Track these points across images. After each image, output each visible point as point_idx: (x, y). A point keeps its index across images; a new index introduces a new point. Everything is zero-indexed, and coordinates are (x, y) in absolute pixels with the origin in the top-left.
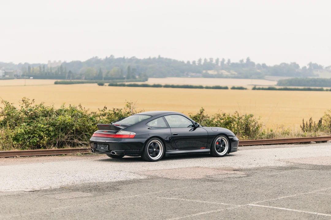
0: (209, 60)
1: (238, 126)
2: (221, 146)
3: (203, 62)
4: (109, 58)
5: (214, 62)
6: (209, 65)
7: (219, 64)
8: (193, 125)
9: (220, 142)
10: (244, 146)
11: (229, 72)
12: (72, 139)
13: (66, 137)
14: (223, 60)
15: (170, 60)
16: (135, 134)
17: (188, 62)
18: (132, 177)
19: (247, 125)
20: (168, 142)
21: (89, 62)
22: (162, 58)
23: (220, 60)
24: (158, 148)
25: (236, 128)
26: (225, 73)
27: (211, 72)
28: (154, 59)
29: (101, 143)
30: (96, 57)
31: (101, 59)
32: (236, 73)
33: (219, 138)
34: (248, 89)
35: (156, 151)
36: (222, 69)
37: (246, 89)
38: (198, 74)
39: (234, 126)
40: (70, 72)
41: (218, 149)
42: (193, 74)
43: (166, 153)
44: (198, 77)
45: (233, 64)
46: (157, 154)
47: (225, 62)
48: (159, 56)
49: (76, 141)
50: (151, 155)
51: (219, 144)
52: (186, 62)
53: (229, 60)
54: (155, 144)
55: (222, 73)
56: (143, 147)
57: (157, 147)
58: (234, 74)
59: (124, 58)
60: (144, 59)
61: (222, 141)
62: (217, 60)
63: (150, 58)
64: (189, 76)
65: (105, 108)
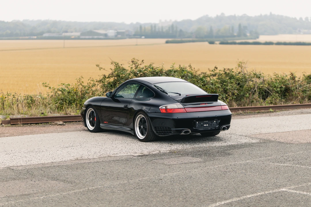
4: (220, 16)
15: (282, 16)
17: (301, 19)
18: (244, 141)
21: (199, 21)
22: (274, 15)
28: (266, 16)
30: (207, 15)
31: (211, 17)
40: (181, 31)
42: (306, 31)
48: (271, 13)
52: (298, 19)
59: (235, 15)
60: (255, 16)
63: (261, 15)
64: (302, 33)
65: (215, 68)
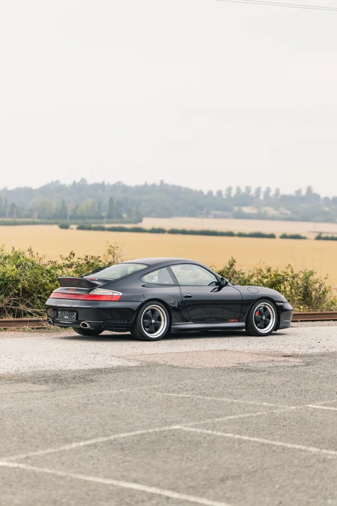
0: (243, 190)
1: (291, 289)
2: (264, 318)
3: (234, 192)
4: (79, 183)
5: (253, 192)
6: (245, 198)
7: (262, 197)
8: (216, 281)
9: (262, 311)
10: (301, 321)
11: (277, 209)
12: (15, 304)
13: (6, 301)
14: (268, 190)
15: (180, 188)
16: (121, 294)
17: (210, 193)
18: (116, 363)
19: (306, 288)
20: (177, 309)
21: (45, 190)
22: (167, 185)
23: (263, 190)
24: (159, 319)
25: (288, 293)
26: (271, 211)
27: (246, 210)
28: (154, 186)
29: (64, 309)
30: (57, 182)
31: (64, 185)
32: (289, 212)
33: (261, 305)
34: (309, 239)
35: (155, 324)
36: (267, 205)
37: (305, 238)
38: (226, 213)
39: (285, 288)
40: (13, 205)
41: (259, 322)
42: (218, 213)
43: (172, 327)
44: (226, 217)
45: (284, 197)
46: (157, 329)
47: (272, 193)
48: (162, 182)
49: (22, 307)
50: (147, 329)
51: (260, 314)
52: (206, 192)
53: (278, 191)
54: (153, 311)
55: (266, 212)
56: (134, 318)
57: (157, 316)
58: (286, 214)
59: (103, 183)
60: (137, 186)
61: (265, 309)
62: (258, 190)
63: (146, 185)
64: (211, 216)
65: (71, 253)
